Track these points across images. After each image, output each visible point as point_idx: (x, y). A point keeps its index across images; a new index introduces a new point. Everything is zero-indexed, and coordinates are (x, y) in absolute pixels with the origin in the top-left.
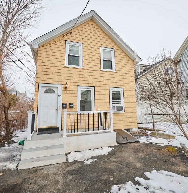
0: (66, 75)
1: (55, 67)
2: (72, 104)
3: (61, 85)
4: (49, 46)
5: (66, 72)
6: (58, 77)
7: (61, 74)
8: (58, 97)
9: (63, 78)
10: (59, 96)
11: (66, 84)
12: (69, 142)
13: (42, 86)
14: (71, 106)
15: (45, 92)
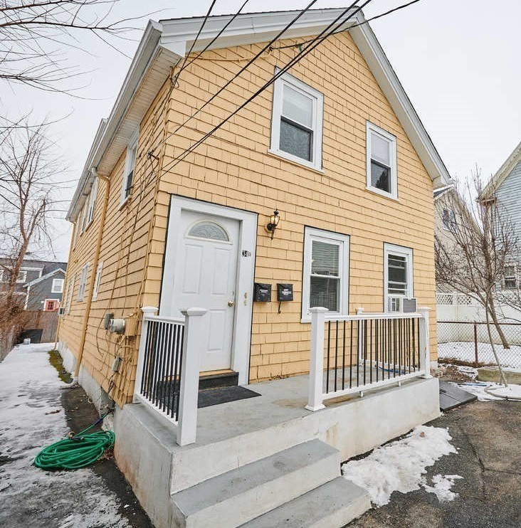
0: (271, 182)
1: (238, 145)
2: (290, 287)
3: (254, 217)
4: (217, 62)
5: (272, 172)
6: (245, 186)
7: (257, 178)
8: (242, 258)
9: (263, 191)
10: (245, 253)
11: (276, 213)
12: (335, 428)
13: (183, 210)
14: (286, 292)
15: (190, 234)
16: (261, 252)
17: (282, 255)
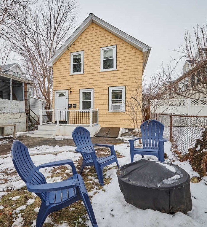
2: (76, 104)
3: (68, 90)
4: (59, 61)
5: (71, 79)
8: (66, 99)
9: (69, 84)
12: (59, 129)
15: (59, 96)
16: (70, 97)
17: (74, 97)
